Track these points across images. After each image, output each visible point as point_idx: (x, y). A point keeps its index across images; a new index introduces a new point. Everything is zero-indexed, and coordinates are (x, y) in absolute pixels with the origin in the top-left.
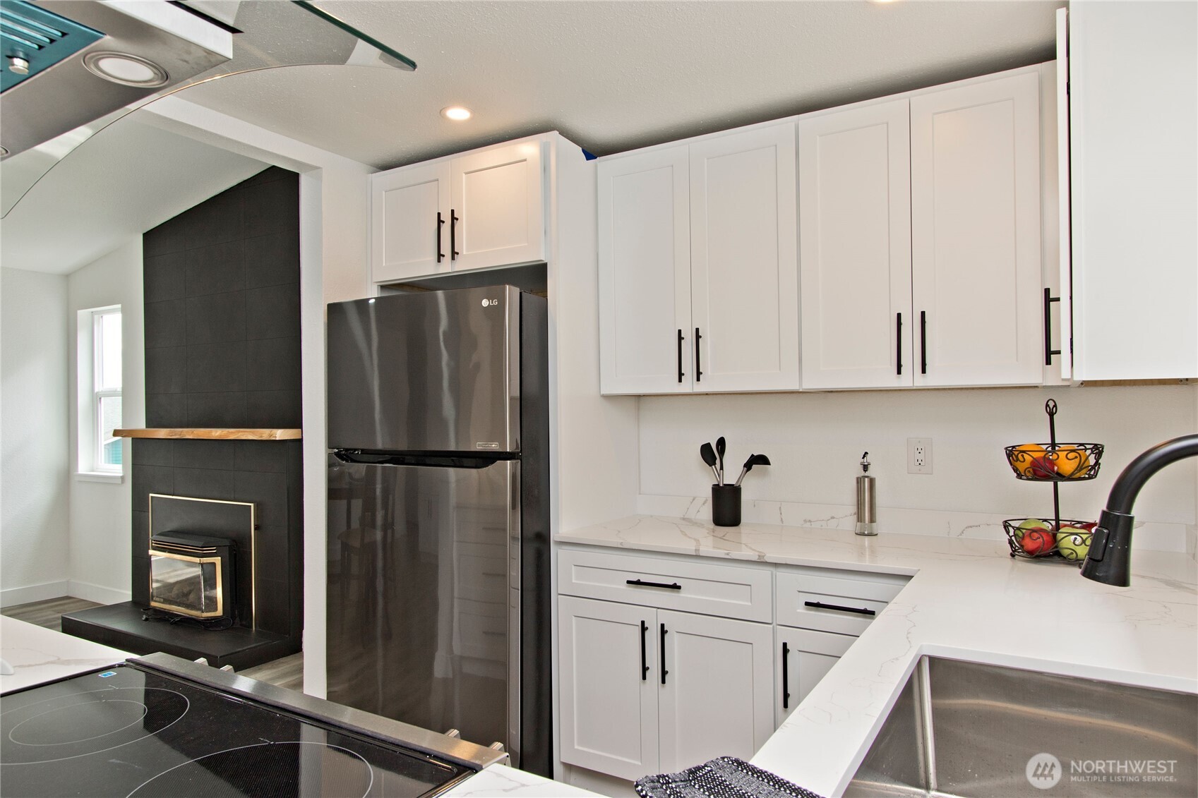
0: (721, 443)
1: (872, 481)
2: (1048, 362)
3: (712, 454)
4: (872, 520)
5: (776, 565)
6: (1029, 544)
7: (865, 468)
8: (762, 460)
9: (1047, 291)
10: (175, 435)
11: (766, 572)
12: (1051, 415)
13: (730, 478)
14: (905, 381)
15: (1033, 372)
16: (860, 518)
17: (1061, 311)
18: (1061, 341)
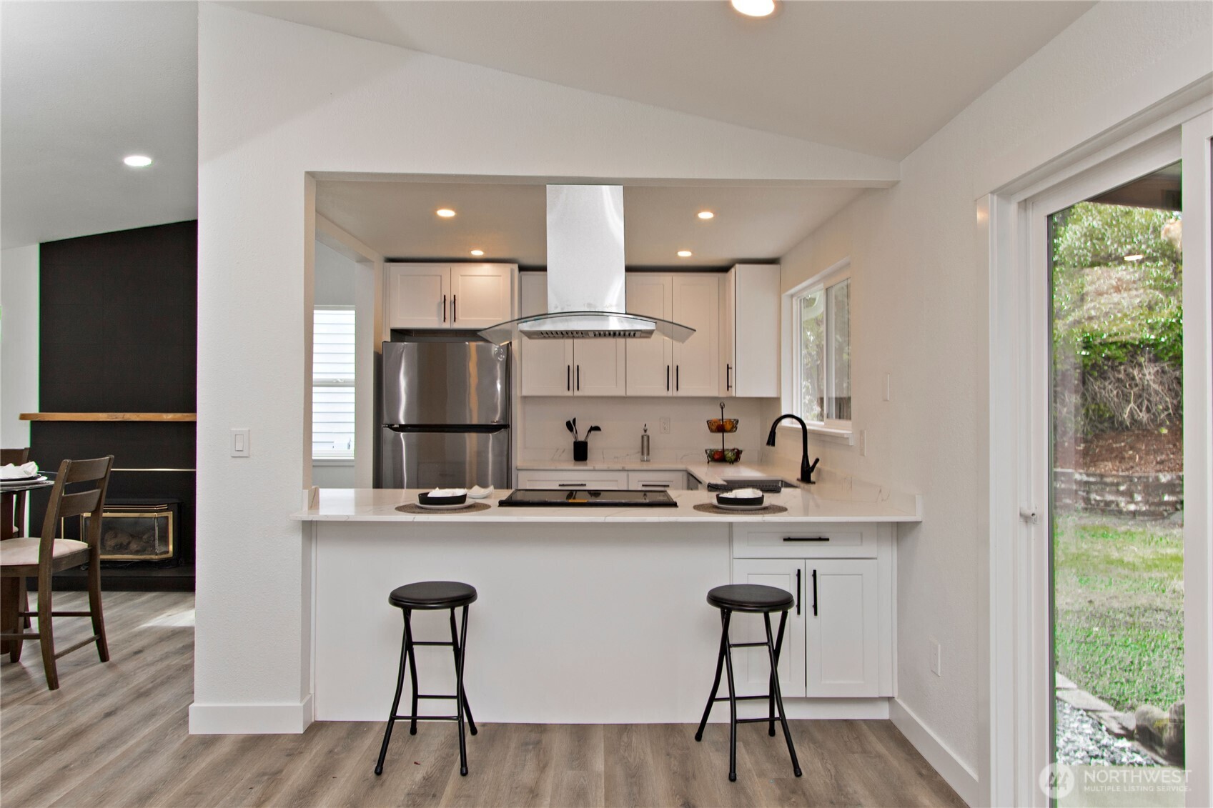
0: (574, 420)
1: (648, 437)
2: (728, 389)
3: (570, 426)
4: (648, 454)
5: (628, 471)
6: (716, 457)
7: (645, 431)
8: (597, 429)
9: (728, 365)
10: (116, 418)
11: (624, 474)
12: (722, 408)
13: (581, 438)
14: (670, 394)
15: (723, 393)
16: (643, 454)
17: (732, 372)
18: (732, 383)
